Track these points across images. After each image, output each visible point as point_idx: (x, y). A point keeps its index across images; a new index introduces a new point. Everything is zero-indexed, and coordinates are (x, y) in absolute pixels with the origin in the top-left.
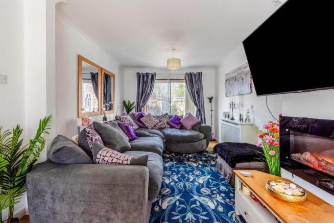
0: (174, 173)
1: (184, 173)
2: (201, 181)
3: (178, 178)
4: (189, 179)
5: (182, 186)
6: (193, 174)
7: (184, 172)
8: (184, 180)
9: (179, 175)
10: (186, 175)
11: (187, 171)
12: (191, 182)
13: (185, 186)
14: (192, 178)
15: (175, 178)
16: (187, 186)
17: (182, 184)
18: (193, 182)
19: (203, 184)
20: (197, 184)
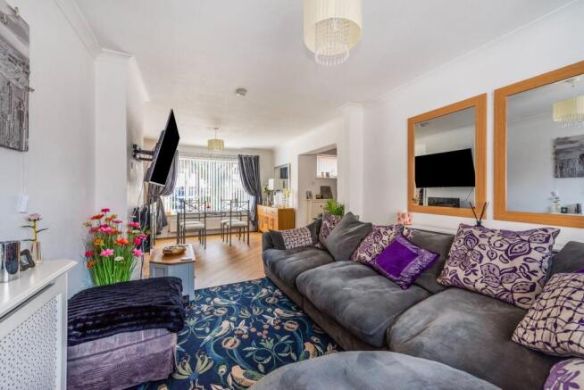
0: (277, 328)
1: (259, 334)
2: (225, 324)
3: (265, 320)
4: (247, 324)
5: (254, 310)
6: (239, 336)
7: (261, 337)
8: (255, 320)
9: (266, 327)
10: (253, 330)
11: (254, 343)
12: (243, 319)
13: (251, 311)
14: (242, 327)
15: (271, 320)
16: (247, 312)
17: (256, 312)
18: (239, 320)
19: (223, 320)
20: (232, 319)
